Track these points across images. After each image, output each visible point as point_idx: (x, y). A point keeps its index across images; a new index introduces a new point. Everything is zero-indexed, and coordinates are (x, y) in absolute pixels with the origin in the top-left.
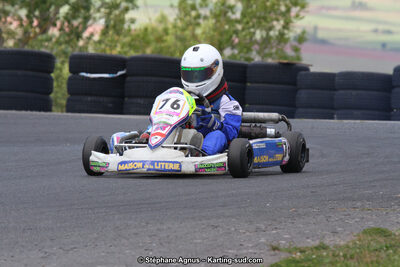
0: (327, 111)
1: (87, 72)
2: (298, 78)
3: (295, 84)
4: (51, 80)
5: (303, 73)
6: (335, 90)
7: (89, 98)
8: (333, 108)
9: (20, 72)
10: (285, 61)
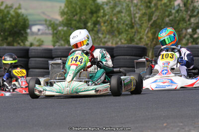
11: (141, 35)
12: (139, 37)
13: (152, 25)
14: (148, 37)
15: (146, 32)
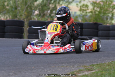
0: (107, 37)
1: (34, 26)
2: (99, 27)
3: (97, 29)
4: (23, 29)
5: (100, 26)
6: (110, 31)
7: (35, 35)
8: (109, 37)
9: (13, 27)
10: (95, 22)
11: (21, 13)
12: (20, 15)
13: (27, 8)
14: (25, 15)
15: (24, 11)
